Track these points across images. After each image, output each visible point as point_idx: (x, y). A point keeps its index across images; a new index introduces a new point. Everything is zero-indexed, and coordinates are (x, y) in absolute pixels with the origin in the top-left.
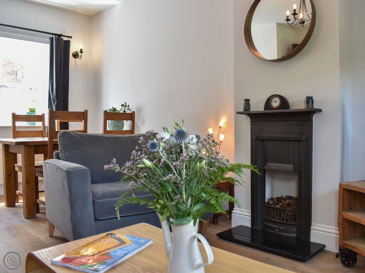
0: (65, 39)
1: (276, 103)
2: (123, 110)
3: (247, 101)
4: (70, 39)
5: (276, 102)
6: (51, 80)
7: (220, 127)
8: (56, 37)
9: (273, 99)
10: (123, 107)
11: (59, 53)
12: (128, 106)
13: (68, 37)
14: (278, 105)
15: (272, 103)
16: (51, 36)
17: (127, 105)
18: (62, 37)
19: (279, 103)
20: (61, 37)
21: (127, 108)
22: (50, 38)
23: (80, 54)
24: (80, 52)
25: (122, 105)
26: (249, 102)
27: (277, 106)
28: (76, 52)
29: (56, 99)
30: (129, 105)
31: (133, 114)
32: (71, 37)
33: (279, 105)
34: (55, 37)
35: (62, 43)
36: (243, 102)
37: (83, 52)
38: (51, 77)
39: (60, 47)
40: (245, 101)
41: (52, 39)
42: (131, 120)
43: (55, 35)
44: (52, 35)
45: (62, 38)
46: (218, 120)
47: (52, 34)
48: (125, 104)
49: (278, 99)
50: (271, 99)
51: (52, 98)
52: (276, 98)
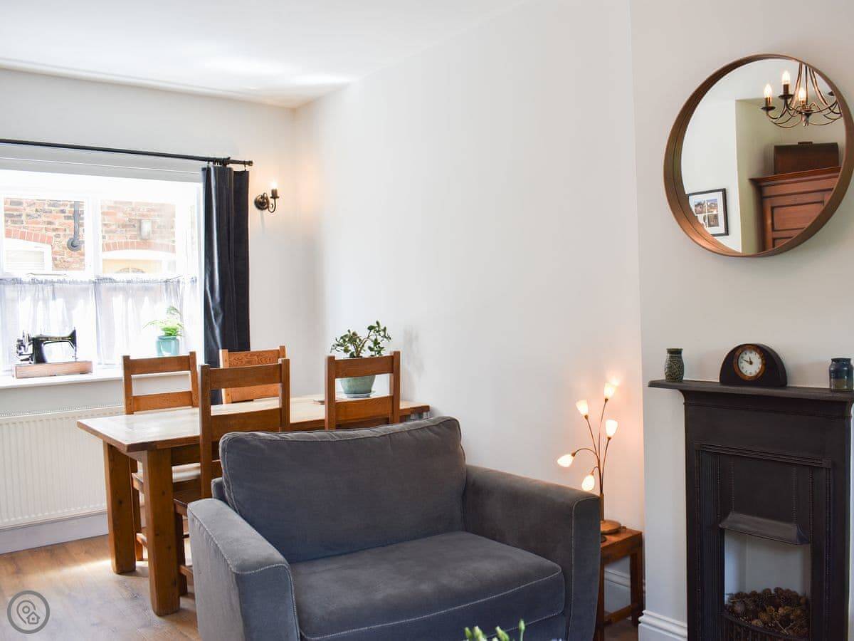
0: (238, 168)
1: (751, 366)
2: (374, 339)
3: (675, 354)
4: (248, 168)
5: (751, 363)
6: (208, 267)
7: (606, 400)
8: (218, 165)
9: (743, 355)
10: (373, 331)
11: (225, 202)
12: (385, 330)
13: (244, 163)
14: (758, 371)
15: (741, 365)
16: (205, 164)
17: (382, 328)
18: (230, 166)
19: (760, 366)
20: (228, 166)
21: (382, 333)
22: (204, 169)
23: (272, 201)
24: (271, 198)
25: (371, 328)
26: (681, 357)
27: (754, 374)
28: (263, 197)
29: (220, 311)
30: (385, 328)
31: (395, 360)
32: (250, 163)
33: (760, 372)
34: (215, 168)
35: (230, 178)
36: (665, 357)
37: (278, 197)
38: (208, 261)
39: (226, 188)
40: (669, 355)
41: (207, 171)
42: (392, 372)
43: (214, 160)
44: (207, 162)
45: (230, 169)
46: (600, 380)
47: (208, 160)
48: (376, 325)
49: (758, 356)
50: (737, 353)
51: (213, 308)
52: (751, 353)
